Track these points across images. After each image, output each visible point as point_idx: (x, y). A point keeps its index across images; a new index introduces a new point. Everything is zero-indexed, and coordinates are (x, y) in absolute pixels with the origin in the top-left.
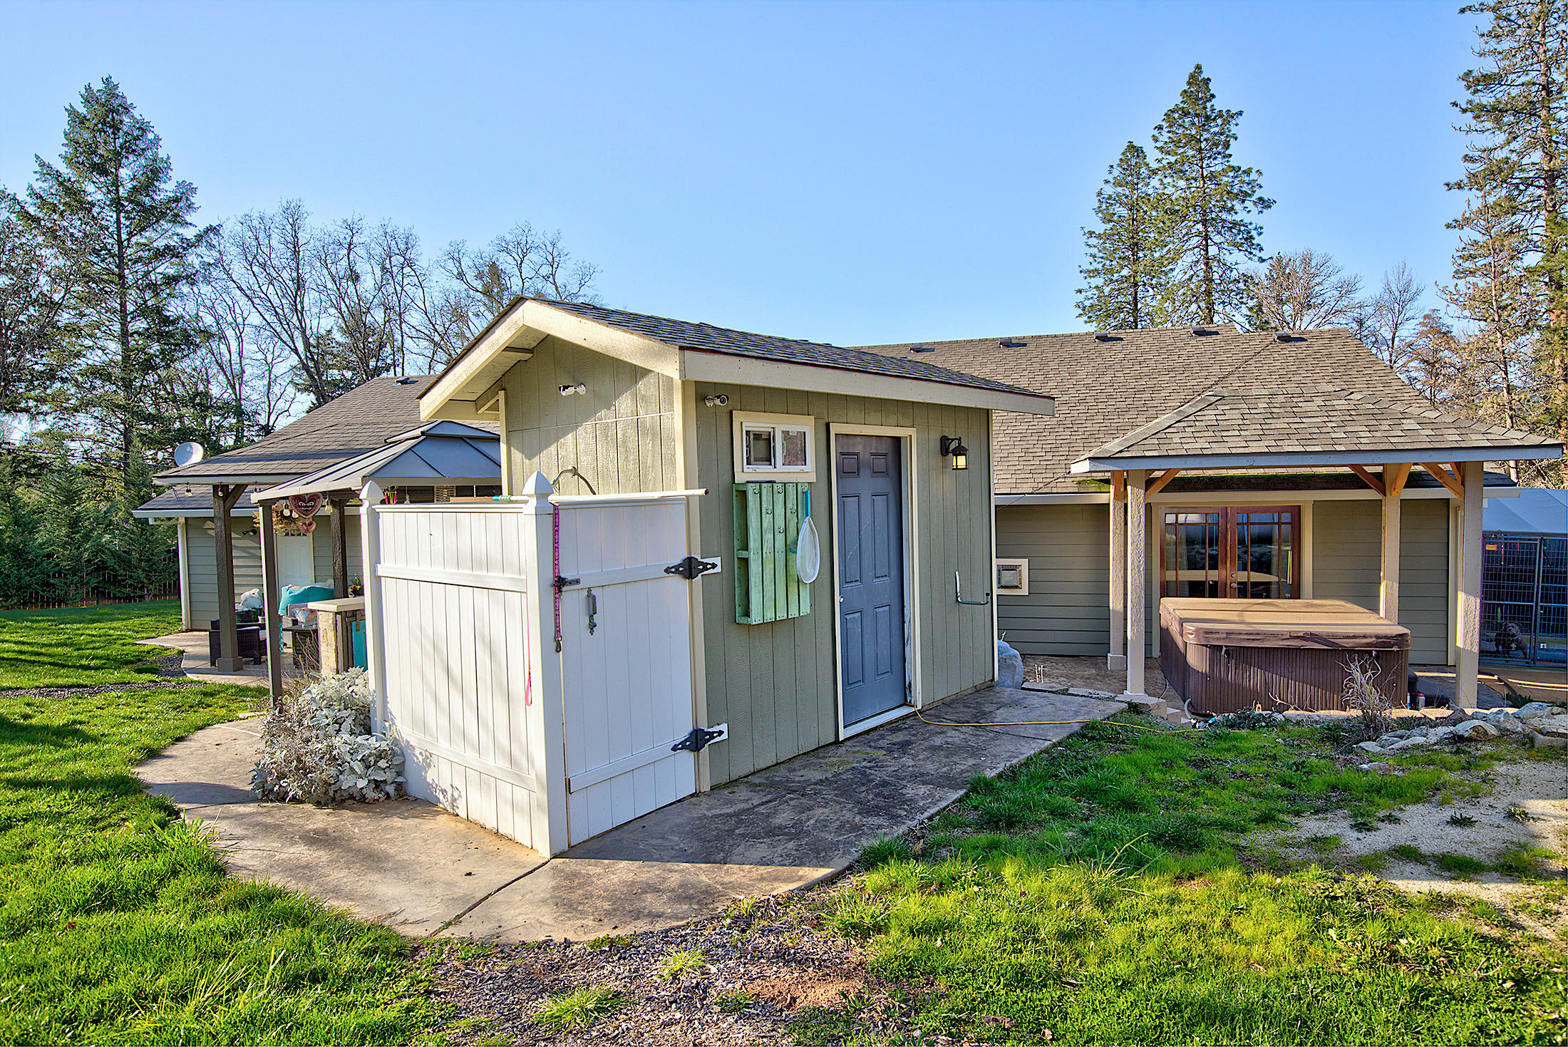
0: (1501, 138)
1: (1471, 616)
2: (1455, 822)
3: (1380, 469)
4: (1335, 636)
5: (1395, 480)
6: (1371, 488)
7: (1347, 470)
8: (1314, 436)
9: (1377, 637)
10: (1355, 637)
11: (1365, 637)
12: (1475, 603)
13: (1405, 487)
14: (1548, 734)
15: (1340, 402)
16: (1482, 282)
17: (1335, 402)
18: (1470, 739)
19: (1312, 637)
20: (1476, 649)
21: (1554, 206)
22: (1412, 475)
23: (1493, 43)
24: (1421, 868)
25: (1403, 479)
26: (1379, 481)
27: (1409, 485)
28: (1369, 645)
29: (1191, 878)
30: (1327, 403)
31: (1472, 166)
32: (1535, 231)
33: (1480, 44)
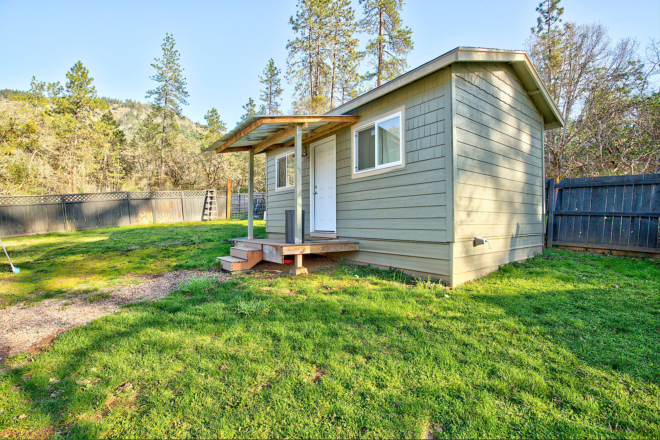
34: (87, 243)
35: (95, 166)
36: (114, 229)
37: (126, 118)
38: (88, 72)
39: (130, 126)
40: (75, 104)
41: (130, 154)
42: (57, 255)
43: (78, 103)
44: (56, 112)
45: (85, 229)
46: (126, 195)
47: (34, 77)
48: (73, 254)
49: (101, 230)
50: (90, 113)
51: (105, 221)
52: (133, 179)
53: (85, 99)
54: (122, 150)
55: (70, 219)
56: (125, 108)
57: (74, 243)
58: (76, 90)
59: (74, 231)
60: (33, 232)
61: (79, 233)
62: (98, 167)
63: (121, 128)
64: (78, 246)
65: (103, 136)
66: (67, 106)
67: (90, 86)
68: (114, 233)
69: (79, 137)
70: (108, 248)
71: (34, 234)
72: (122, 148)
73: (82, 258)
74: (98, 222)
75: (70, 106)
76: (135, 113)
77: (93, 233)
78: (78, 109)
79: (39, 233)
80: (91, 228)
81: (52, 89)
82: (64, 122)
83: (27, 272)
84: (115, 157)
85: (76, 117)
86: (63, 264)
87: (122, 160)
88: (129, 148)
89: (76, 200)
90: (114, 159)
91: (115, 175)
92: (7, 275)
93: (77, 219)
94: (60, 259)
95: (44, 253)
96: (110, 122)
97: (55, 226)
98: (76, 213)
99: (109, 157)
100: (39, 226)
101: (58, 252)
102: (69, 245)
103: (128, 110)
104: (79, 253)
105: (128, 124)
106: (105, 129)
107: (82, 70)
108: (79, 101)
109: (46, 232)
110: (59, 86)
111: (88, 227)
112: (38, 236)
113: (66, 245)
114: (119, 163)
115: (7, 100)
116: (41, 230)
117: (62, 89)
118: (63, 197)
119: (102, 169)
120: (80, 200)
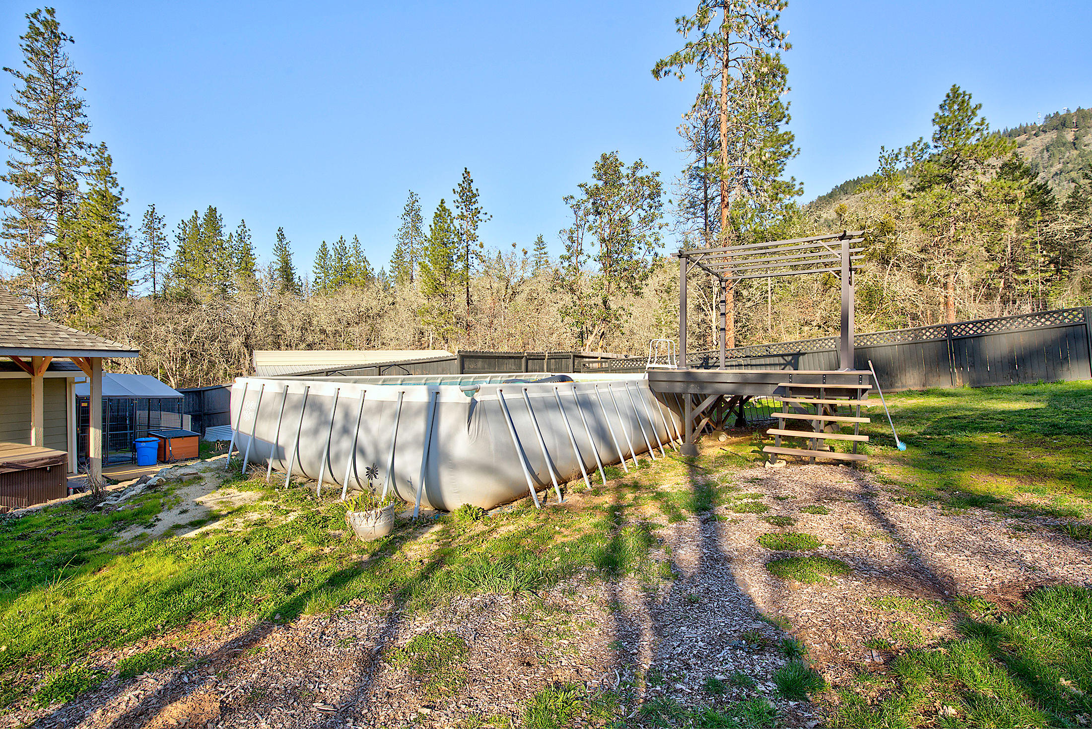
0: (31, 160)
1: (97, 439)
2: (182, 512)
3: (30, 359)
4: (23, 462)
5: (41, 366)
6: (24, 371)
7: (9, 360)
8: (6, 337)
9: (50, 458)
10: (36, 460)
11: (42, 459)
12: (99, 432)
13: (47, 370)
14: (187, 475)
15: (15, 317)
16: (21, 244)
17: (12, 317)
18: (157, 486)
19: (8, 465)
20: (100, 457)
21: (62, 211)
22: (51, 364)
23: (24, 100)
24: (186, 530)
25: (46, 366)
26: (30, 367)
27: (50, 369)
28: (45, 464)
29: (100, 570)
30: (7, 317)
31: (12, 169)
32: (51, 222)
33: (17, 96)
34: (1003, 412)
35: (988, 266)
36: (1051, 387)
37: (1046, 155)
38: (970, 98)
39: (1057, 167)
40: (948, 165)
41: (1067, 227)
42: (953, 428)
43: (954, 161)
44: (918, 190)
45: (989, 384)
46: (1080, 316)
47: (882, 148)
48: (983, 430)
49: (1021, 388)
50: (977, 171)
51: (1029, 371)
52: (1077, 279)
53: (966, 148)
54: (1046, 224)
55: (960, 365)
56: (1043, 136)
57: (977, 410)
58: (950, 139)
59: (967, 388)
60: (903, 386)
61: (978, 392)
62: (994, 266)
63: (1039, 180)
64: (986, 415)
65: (1003, 207)
66: (936, 172)
67: (977, 120)
68: (1055, 397)
69: (957, 220)
70: (1054, 425)
71: (904, 389)
72: (1047, 218)
73: (1002, 441)
74: (1014, 372)
75: (941, 171)
76: (1069, 136)
77: (1008, 393)
78: (955, 172)
79: (912, 389)
80: (1001, 383)
81: (911, 155)
82: (930, 202)
83: (917, 453)
84: (1030, 241)
85: (952, 187)
86: (974, 448)
87: (1049, 244)
88: (1064, 215)
89: (971, 332)
90: (1028, 246)
91: (1031, 276)
92: (889, 451)
93: (972, 366)
94: (962, 438)
95: (930, 423)
96: (1017, 174)
97: (936, 379)
98: (972, 355)
99: (1017, 243)
100: (912, 378)
101: (954, 423)
102: (968, 413)
103: (1052, 135)
104: (994, 429)
105: (1051, 166)
106: (1007, 190)
107: (960, 99)
108: (956, 156)
109: (922, 388)
110: (922, 145)
111: (994, 381)
112: (910, 394)
113: (963, 413)
114: (1039, 250)
115: (847, 196)
116: (915, 384)
117: (928, 146)
118: (948, 328)
119: (1001, 270)
120: (979, 331)
